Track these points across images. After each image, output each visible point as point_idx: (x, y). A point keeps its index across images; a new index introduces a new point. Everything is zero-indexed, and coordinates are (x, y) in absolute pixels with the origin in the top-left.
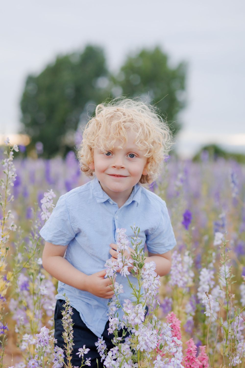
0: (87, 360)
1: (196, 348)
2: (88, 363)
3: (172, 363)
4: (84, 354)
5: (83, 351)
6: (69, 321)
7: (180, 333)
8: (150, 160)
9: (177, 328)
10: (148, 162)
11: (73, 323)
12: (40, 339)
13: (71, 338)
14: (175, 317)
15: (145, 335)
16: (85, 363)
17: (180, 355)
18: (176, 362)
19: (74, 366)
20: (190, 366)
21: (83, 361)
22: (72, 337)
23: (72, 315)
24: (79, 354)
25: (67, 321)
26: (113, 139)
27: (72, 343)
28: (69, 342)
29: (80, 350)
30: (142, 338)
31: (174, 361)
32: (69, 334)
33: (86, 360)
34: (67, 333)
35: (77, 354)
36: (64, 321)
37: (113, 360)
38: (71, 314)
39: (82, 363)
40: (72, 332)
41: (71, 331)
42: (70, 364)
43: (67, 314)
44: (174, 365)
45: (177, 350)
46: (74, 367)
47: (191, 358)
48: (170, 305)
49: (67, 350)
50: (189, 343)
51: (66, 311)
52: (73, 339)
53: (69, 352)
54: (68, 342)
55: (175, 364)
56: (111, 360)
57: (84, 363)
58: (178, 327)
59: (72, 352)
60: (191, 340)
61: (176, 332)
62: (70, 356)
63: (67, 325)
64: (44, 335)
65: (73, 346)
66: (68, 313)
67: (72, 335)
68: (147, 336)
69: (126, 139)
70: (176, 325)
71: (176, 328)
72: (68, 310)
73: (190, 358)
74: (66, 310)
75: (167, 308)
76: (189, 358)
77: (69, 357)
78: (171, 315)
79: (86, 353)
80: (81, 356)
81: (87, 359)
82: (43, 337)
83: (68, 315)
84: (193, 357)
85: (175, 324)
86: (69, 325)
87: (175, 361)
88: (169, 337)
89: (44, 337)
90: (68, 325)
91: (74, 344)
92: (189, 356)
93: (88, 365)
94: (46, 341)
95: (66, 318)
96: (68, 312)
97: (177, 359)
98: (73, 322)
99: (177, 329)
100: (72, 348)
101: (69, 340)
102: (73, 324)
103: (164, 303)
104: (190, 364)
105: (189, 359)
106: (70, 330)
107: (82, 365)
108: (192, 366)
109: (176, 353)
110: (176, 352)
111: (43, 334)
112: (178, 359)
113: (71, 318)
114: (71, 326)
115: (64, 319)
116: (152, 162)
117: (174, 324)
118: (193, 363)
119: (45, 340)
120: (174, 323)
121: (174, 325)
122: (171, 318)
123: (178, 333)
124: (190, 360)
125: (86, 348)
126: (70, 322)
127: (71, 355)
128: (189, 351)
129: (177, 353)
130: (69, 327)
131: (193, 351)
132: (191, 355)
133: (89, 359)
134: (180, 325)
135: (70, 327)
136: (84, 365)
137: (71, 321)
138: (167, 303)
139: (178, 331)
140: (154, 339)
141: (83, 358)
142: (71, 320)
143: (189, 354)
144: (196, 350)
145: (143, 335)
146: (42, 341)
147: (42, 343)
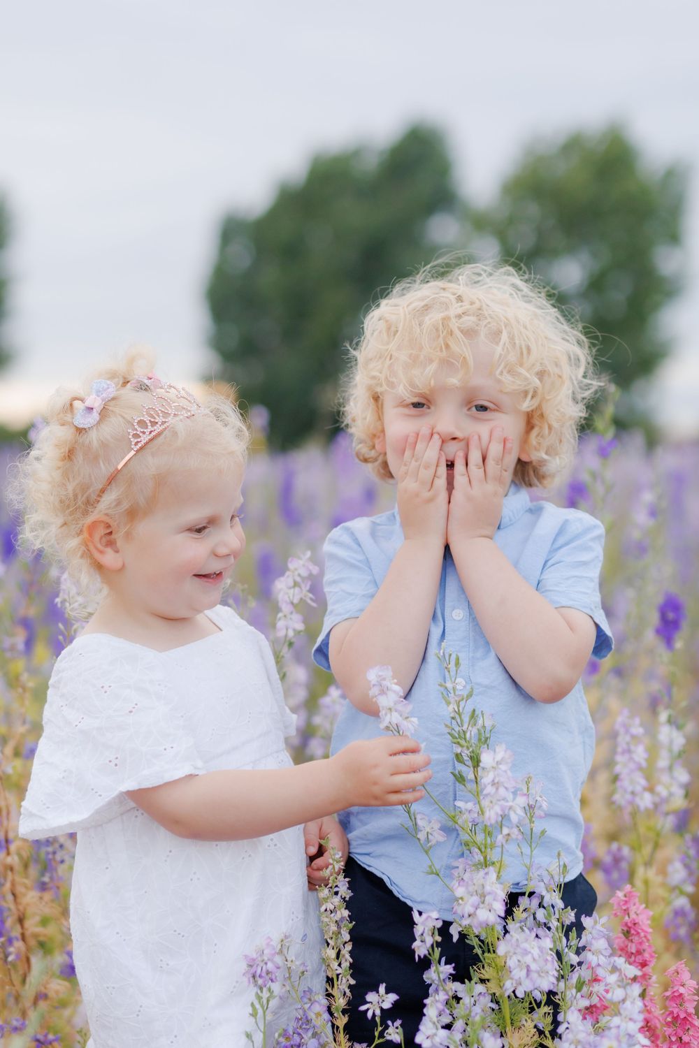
0: (389, 1026)
1: (695, 989)
2: (395, 1034)
3: (614, 1031)
4: (382, 1009)
5: (380, 1000)
6: (338, 916)
7: (650, 946)
8: (536, 421)
9: (643, 930)
10: (530, 426)
11: (351, 922)
12: (253, 971)
13: (346, 965)
14: (637, 900)
15: (526, 952)
16: (385, 1035)
17: (634, 1007)
18: (626, 1030)
19: (355, 1043)
20: (681, 1038)
21: (380, 1029)
22: (347, 960)
23: (347, 899)
24: (368, 1009)
25: (333, 915)
26: (431, 361)
27: (349, 977)
28: (340, 976)
29: (371, 997)
30: (519, 961)
31: (618, 1027)
32: (339, 951)
33: (387, 1027)
34: (335, 948)
35: (363, 1008)
36: (327, 917)
37: (443, 1027)
38: (345, 898)
39: (377, 1034)
40: (349, 947)
41: (346, 943)
42: (342, 1037)
43: (334, 896)
44: (618, 1039)
45: (626, 994)
46: (352, 1044)
47: (682, 1016)
48: (624, 865)
49: (333, 997)
50: (676, 974)
51: (331, 888)
52: (350, 968)
53: (341, 1002)
54: (338, 975)
55: (622, 1033)
56: (437, 1029)
57: (381, 1035)
58: (645, 929)
59: (349, 1003)
60: (682, 964)
61: (641, 943)
62: (344, 1015)
63: (334, 928)
64: (266, 959)
65: (350, 987)
66: (336, 893)
67: (348, 956)
68: (532, 954)
69: (468, 358)
70: (641, 923)
71: (640, 931)
72: (337, 886)
73: (678, 1016)
74: (330, 885)
75: (615, 875)
76: (675, 1016)
77: (341, 1019)
78: (625, 896)
79: (387, 1005)
80: (374, 1015)
81: (389, 1023)
82: (262, 964)
83: (337, 900)
84: (686, 1012)
85: (637, 921)
86: (339, 927)
87: (623, 1025)
88: (601, 957)
89: (266, 963)
90: (336, 928)
91: (353, 982)
92: (675, 1011)
93: (394, 1041)
94: (270, 976)
95: (332, 907)
96: (336, 889)
97: (627, 1019)
98: (351, 918)
99: (642, 934)
100: (348, 991)
101: (338, 968)
102: (351, 926)
103: (608, 859)
104: (680, 1033)
105: (676, 1018)
106: (342, 940)
107: (377, 1041)
108: (686, 1038)
109: (624, 1003)
110: (624, 1001)
111: (261, 955)
112: (631, 1019)
113: (345, 909)
114: (345, 928)
115: (326, 910)
116: (541, 427)
117: (634, 920)
118: (689, 1029)
119: (268, 973)
120: (633, 916)
121: (635, 924)
122: (626, 902)
123: (646, 945)
124: (679, 1022)
125: (387, 992)
126: (342, 918)
127: (344, 1012)
128: (675, 996)
129: (628, 1003)
130: (339, 933)
131: (687, 997)
132: (682, 1008)
133: (395, 1023)
134: (649, 922)
135: (342, 932)
136: (381, 1040)
137: (344, 916)
138: (617, 860)
139: (645, 940)
140: (546, 964)
141: (378, 1019)
142: (346, 913)
143: (675, 1005)
144: (695, 994)
145: (518, 951)
146: (260, 976)
147: (260, 982)
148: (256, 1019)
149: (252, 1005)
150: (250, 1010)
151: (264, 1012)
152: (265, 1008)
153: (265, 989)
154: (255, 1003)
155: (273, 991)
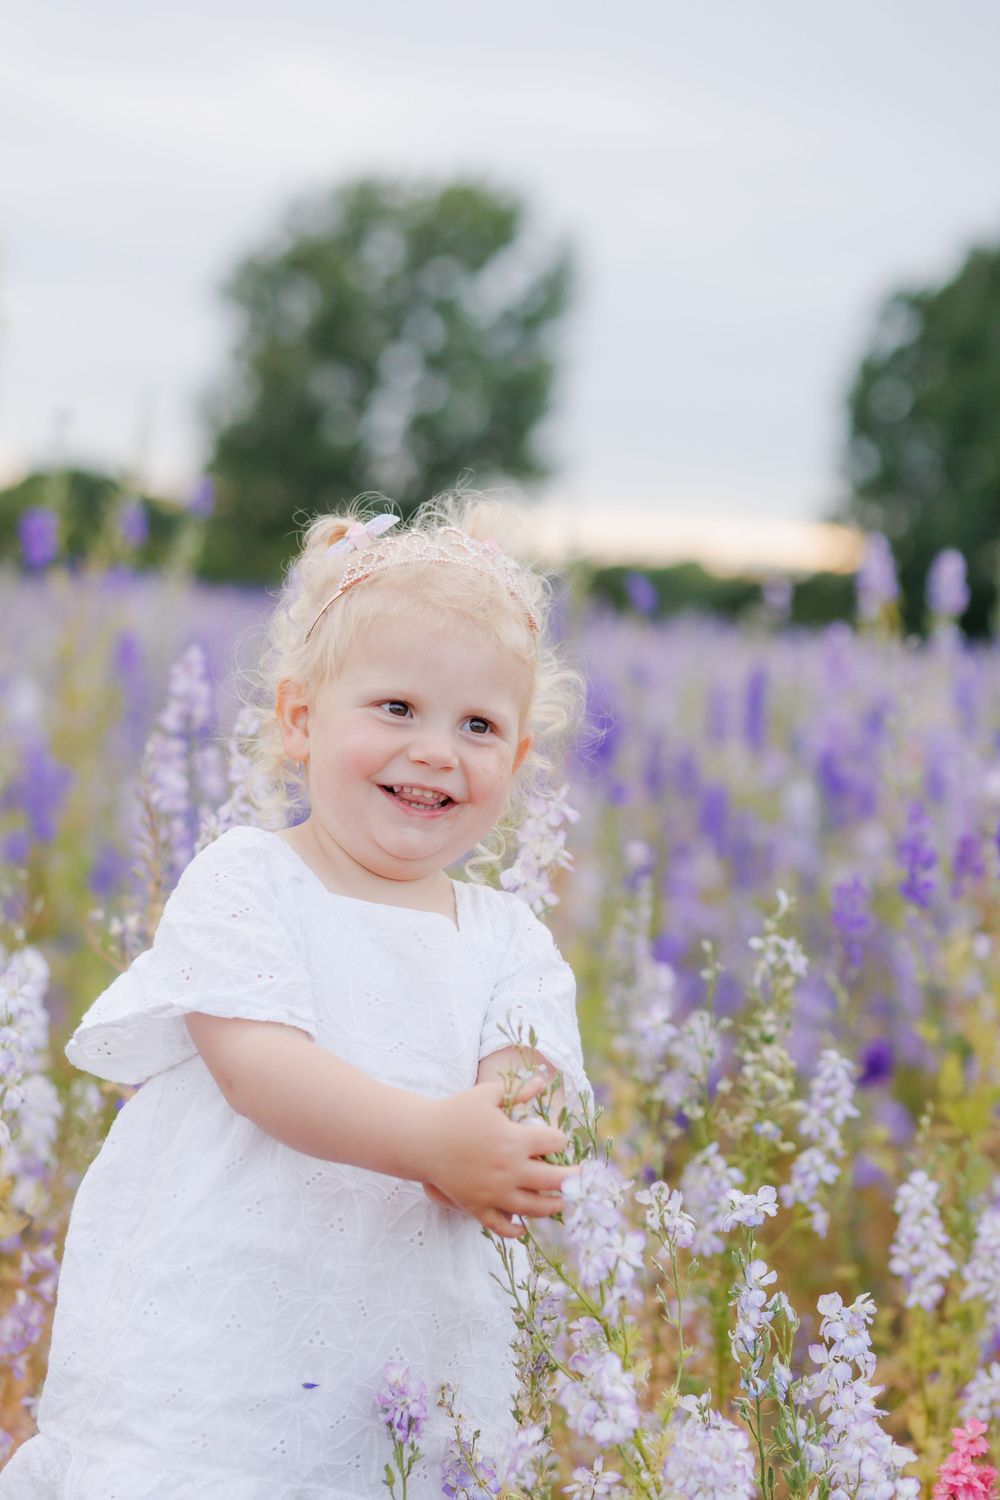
12: (388, 1416)
24: (574, 1492)
35: (568, 1490)
146: (399, 1426)
147: (400, 1435)
148: (391, 1488)
149: (387, 1467)
150: (383, 1475)
151: (404, 1480)
152: (406, 1473)
153: (406, 1446)
154: (391, 1467)
155: (418, 1448)
